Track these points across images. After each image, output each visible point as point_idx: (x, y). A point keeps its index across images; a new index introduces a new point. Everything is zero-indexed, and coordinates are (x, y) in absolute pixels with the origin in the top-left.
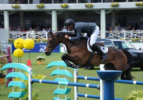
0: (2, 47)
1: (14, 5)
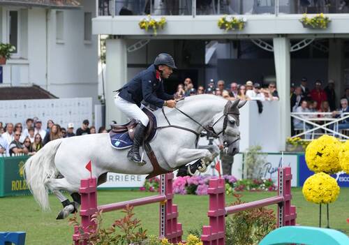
0: (262, 166)
1: (310, 17)
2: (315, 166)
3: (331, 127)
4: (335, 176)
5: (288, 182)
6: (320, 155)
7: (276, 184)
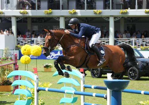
0: (9, 53)
1: (22, 11)
2: (24, 54)
3: (28, 42)
4: (29, 56)
5: (16, 58)
6: (25, 50)
7: (13, 59)
